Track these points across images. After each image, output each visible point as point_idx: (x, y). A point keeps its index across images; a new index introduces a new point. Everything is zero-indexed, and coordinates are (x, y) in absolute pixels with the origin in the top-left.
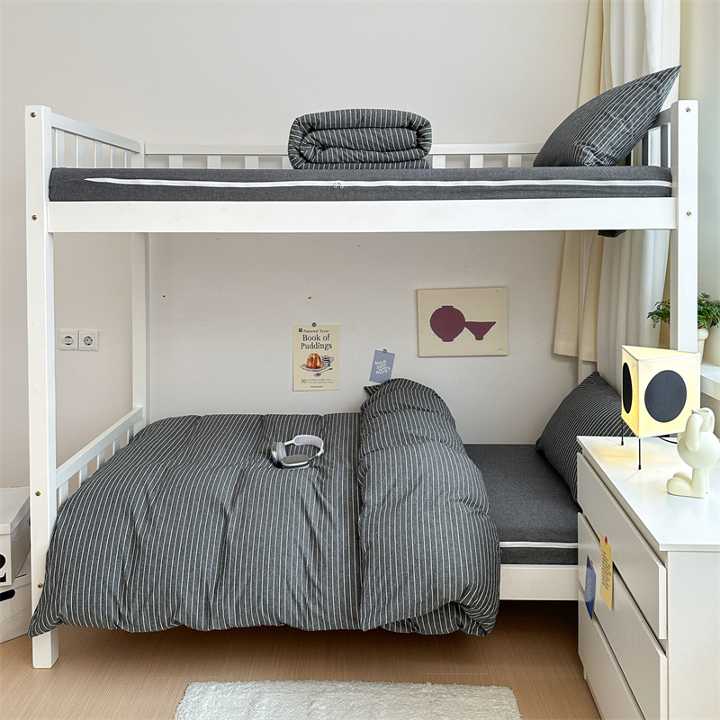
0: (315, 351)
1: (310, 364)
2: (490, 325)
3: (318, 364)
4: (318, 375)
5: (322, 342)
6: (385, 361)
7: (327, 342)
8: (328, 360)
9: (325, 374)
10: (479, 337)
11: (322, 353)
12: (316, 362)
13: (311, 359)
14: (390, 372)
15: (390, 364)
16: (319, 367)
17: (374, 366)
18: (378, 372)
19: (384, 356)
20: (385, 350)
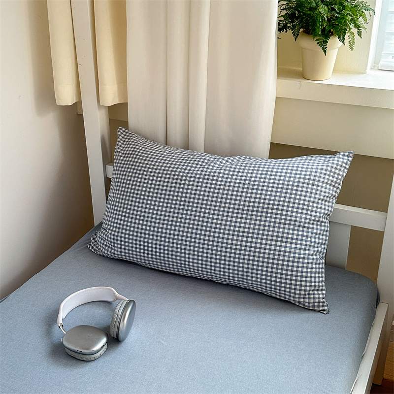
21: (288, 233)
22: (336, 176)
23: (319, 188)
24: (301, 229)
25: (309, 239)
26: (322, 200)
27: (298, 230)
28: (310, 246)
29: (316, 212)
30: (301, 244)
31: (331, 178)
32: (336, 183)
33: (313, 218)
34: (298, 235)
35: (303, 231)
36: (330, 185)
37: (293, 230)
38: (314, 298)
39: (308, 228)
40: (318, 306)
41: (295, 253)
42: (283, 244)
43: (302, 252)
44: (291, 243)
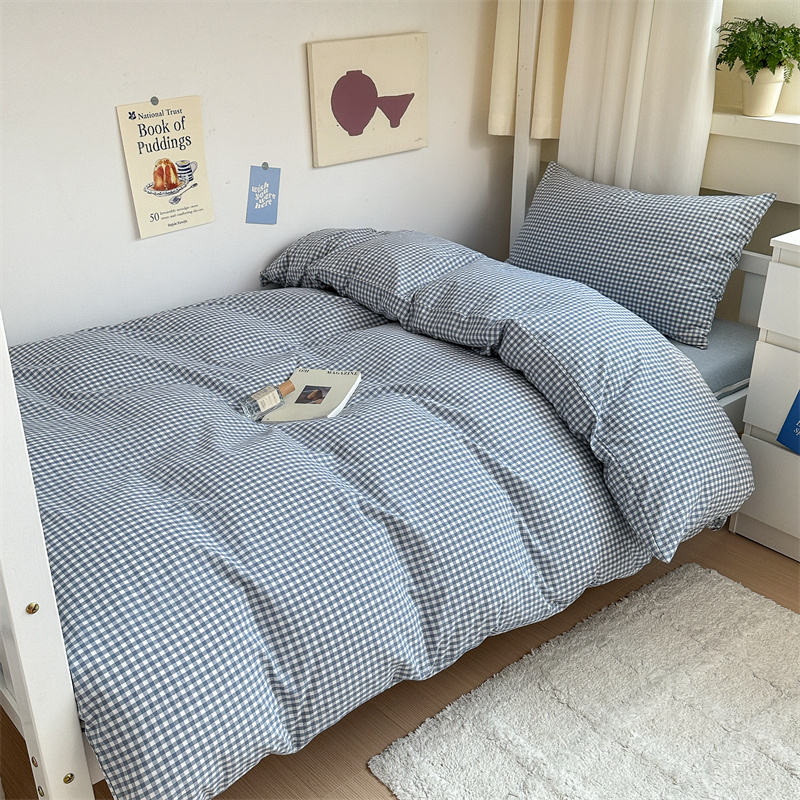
2: (408, 98)
6: (266, 185)
10: (395, 123)
14: (275, 202)
15: (274, 188)
17: (251, 195)
18: (257, 206)
19: (265, 175)
20: (265, 164)
21: (681, 265)
22: (750, 215)
23: (727, 224)
24: (696, 262)
25: (702, 274)
26: (728, 237)
27: (693, 263)
28: (702, 281)
29: (717, 247)
30: (692, 277)
31: (743, 216)
32: (748, 222)
33: (712, 253)
34: (691, 267)
35: (698, 265)
36: (741, 223)
37: (688, 262)
38: (694, 333)
39: (705, 262)
40: (697, 342)
41: (683, 285)
42: (673, 275)
43: (692, 285)
44: (682, 275)
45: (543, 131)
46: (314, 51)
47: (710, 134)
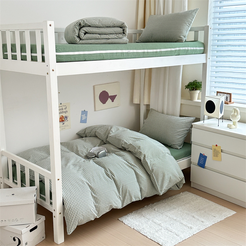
0: (62, 114)
1: (60, 120)
2: (115, 96)
3: (63, 120)
4: (64, 124)
5: (64, 110)
6: (85, 115)
7: (66, 110)
8: (66, 117)
9: (66, 123)
10: (113, 101)
11: (64, 115)
12: (62, 119)
13: (61, 118)
14: (86, 118)
15: (86, 116)
16: (63, 121)
17: (81, 118)
18: (83, 119)
19: (84, 113)
20: (85, 110)
45: (146, 102)
46: (96, 87)
47: (181, 104)
